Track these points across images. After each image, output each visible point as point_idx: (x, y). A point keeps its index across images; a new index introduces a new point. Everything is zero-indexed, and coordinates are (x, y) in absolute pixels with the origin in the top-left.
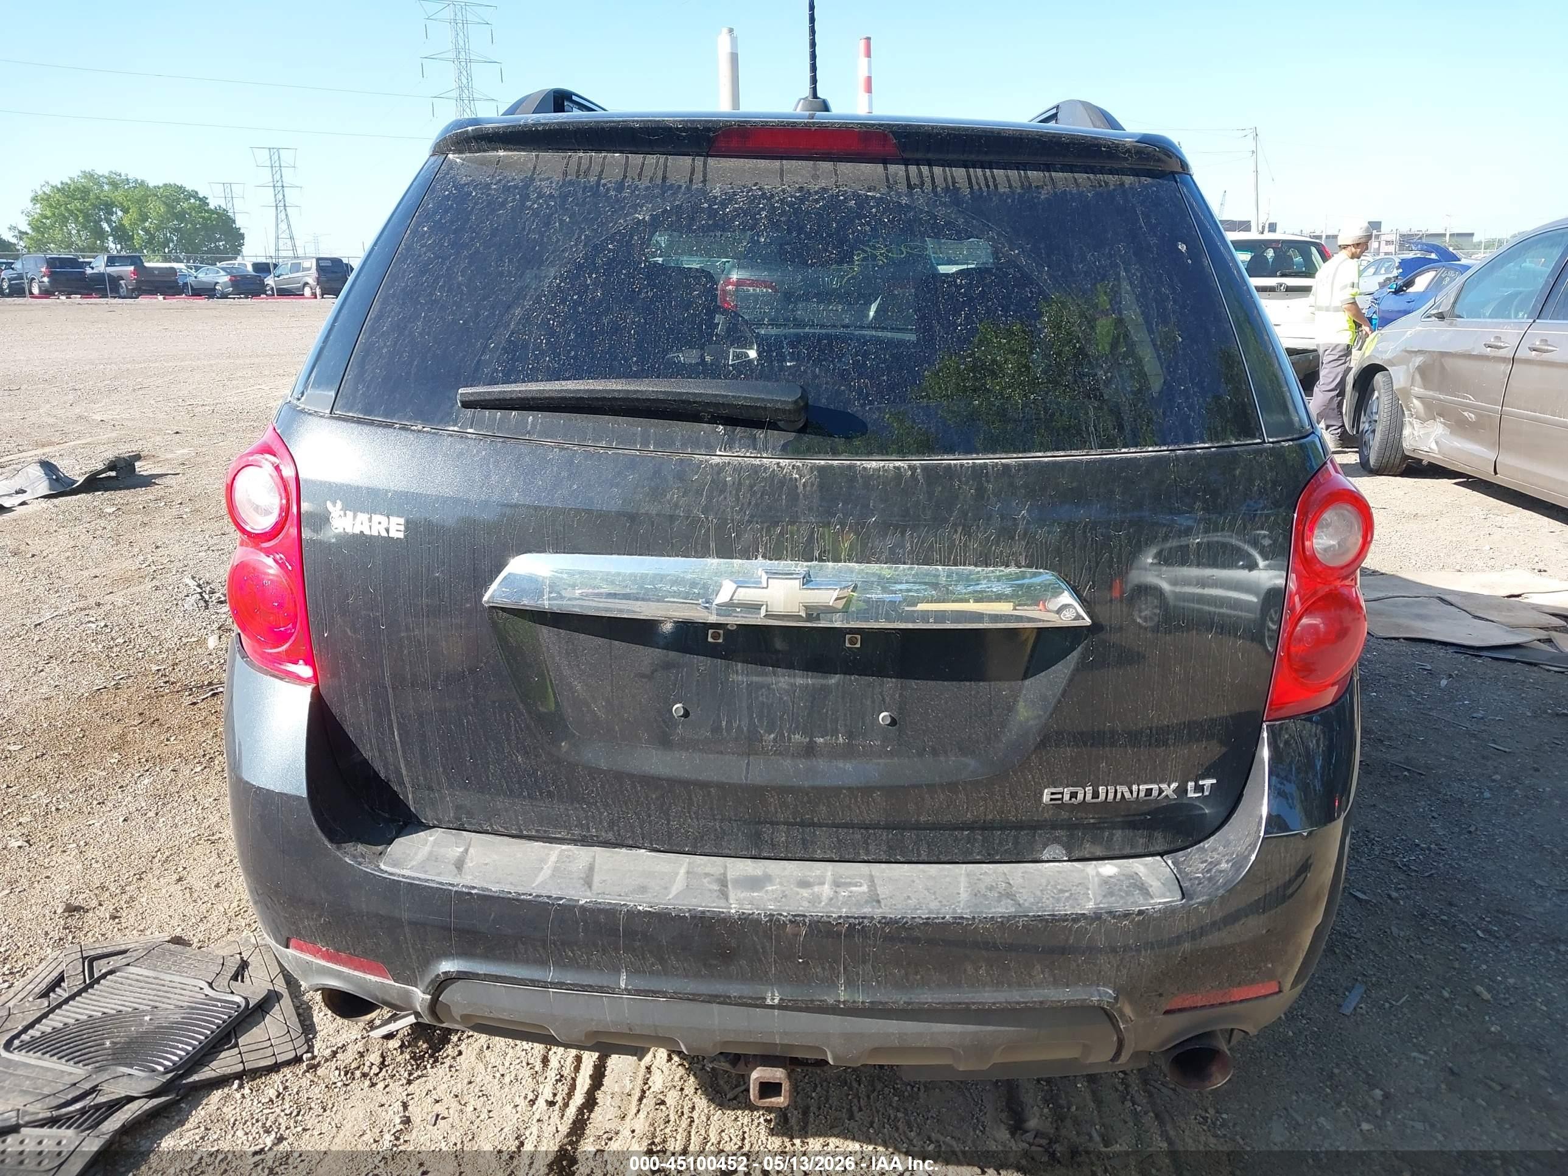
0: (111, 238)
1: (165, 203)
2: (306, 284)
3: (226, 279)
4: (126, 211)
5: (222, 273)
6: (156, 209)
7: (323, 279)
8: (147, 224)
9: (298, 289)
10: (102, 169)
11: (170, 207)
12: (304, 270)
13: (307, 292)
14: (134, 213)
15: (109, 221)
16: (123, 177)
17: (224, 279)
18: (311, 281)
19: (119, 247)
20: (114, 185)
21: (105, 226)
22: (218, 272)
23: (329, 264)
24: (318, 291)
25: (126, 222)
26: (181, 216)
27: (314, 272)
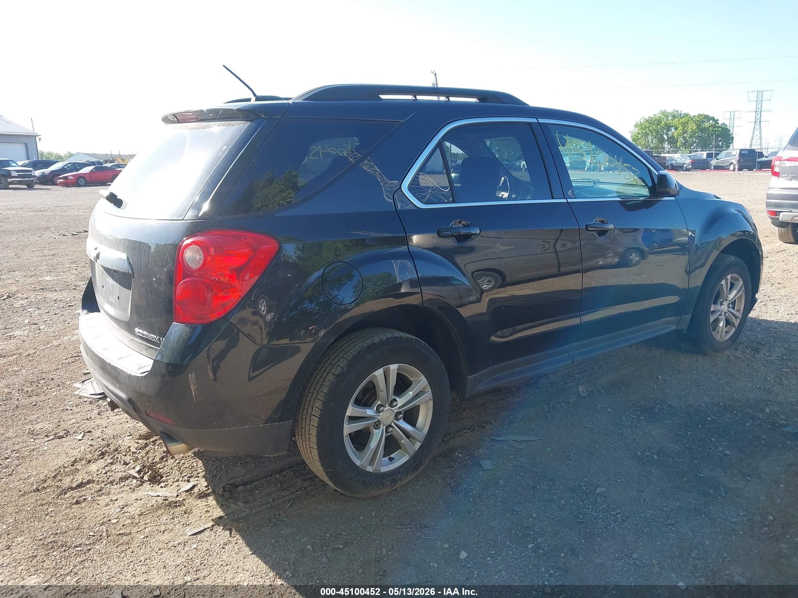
0: (666, 143)
1: (696, 124)
2: (732, 163)
3: (689, 161)
4: (676, 129)
5: (688, 158)
6: (692, 126)
7: (742, 160)
8: (685, 135)
9: (727, 166)
10: (670, 110)
11: (698, 126)
12: (732, 156)
13: (731, 168)
14: (680, 130)
15: (667, 135)
16: (679, 112)
17: (688, 161)
18: (735, 162)
19: (669, 146)
20: (674, 117)
21: (665, 137)
22: (686, 158)
23: (747, 152)
24: (737, 167)
25: (675, 134)
26: (703, 130)
27: (737, 157)
